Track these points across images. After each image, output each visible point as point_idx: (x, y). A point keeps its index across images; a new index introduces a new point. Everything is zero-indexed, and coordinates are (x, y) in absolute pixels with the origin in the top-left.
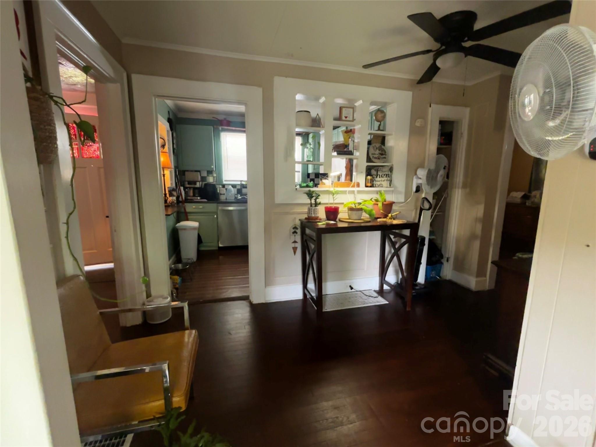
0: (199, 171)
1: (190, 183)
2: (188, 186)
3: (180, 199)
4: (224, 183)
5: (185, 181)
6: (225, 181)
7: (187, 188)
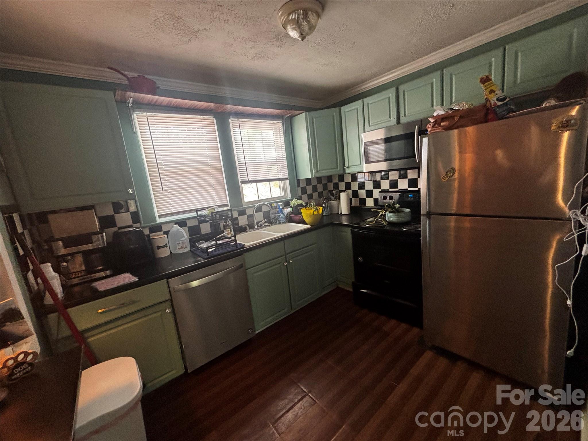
0: (92, 207)
1: (68, 242)
2: (63, 251)
3: (48, 300)
4: (159, 220)
5: (52, 239)
6: (160, 216)
7: (63, 258)
